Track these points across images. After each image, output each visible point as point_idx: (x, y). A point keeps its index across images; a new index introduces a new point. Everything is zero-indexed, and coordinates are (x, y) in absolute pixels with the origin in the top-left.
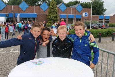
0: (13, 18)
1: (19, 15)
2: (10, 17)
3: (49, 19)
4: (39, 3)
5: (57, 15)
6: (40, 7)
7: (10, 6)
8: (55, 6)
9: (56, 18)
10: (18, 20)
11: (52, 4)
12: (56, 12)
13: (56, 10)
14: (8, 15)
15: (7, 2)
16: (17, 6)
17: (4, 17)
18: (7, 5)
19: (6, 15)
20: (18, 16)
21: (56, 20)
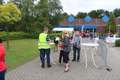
0: (79, 29)
1: (83, 26)
2: (76, 28)
3: (108, 30)
4: (102, 15)
5: (116, 26)
6: (101, 19)
7: (78, 19)
9: (114, 29)
10: (82, 30)
11: (111, 17)
12: (115, 24)
13: (115, 22)
14: (75, 26)
15: (76, 16)
16: (82, 19)
17: (73, 28)
18: (76, 19)
19: (74, 26)
20: (83, 27)
21: (114, 31)
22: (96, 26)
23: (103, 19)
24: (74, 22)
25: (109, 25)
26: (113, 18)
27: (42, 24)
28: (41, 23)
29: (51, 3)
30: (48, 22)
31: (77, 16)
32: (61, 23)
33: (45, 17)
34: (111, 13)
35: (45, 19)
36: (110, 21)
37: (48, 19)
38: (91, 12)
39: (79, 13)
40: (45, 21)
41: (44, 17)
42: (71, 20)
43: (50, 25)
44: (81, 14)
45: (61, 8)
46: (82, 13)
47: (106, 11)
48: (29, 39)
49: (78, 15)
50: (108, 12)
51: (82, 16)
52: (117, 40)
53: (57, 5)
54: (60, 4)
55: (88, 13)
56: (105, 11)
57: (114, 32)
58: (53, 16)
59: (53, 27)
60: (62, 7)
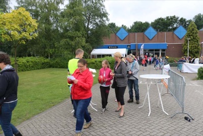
0: (135, 50)
1: (143, 45)
3: (185, 51)
4: (175, 26)
5: (199, 44)
6: (173, 33)
7: (133, 33)
8: (195, 32)
9: (196, 50)
10: (142, 52)
11: (191, 28)
12: (197, 41)
13: (196, 37)
14: (130, 46)
15: (130, 28)
16: (141, 33)
17: (125, 49)
18: (130, 33)
19: (128, 46)
20: (142, 47)
21: (196, 53)
22: (165, 44)
23: (176, 32)
24: (128, 37)
25: (187, 43)
26: (193, 30)
27: (73, 43)
28: (72, 41)
29: (88, 8)
30: (84, 40)
31: (132, 28)
32: (105, 41)
33: (79, 31)
34: (190, 21)
35: (79, 34)
36: (189, 36)
37: (83, 35)
38: (156, 21)
39: (135, 23)
40: (79, 37)
41: (76, 30)
42: (122, 35)
43: (87, 44)
44: (139, 25)
45: (105, 15)
46: (141, 23)
47: (182, 19)
48: (51, 69)
49: (133, 26)
50: (185, 19)
51: (140, 28)
52: (201, 68)
53: (98, 10)
54: (102, 9)
55: (150, 23)
56: (179, 19)
57: (196, 55)
58: (92, 29)
59: (91, 47)
60: (107, 13)
